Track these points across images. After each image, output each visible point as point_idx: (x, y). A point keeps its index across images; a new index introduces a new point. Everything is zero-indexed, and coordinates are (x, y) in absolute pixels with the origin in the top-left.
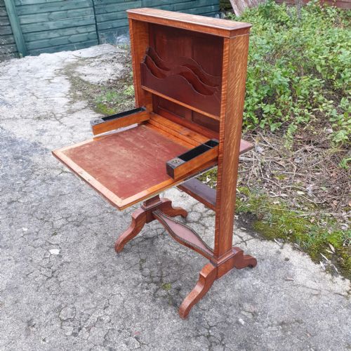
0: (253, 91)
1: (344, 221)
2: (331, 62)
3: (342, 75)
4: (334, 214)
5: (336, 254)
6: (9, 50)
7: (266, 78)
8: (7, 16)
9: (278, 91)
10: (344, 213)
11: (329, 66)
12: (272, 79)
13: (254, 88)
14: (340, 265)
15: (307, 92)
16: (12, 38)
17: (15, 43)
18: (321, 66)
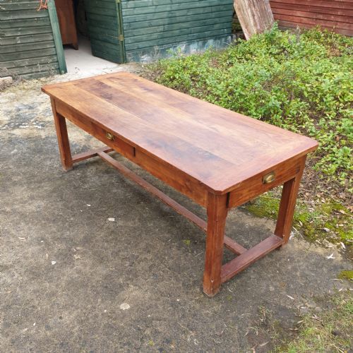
0: (253, 111)
1: (312, 207)
2: (316, 89)
3: (325, 100)
4: (305, 201)
5: (303, 227)
6: (53, 68)
7: (263, 101)
8: (53, 40)
9: (272, 111)
10: (313, 201)
11: (313, 92)
12: (268, 102)
13: (254, 108)
14: (305, 235)
15: (295, 113)
16: (55, 58)
17: (58, 62)
18: (308, 92)
